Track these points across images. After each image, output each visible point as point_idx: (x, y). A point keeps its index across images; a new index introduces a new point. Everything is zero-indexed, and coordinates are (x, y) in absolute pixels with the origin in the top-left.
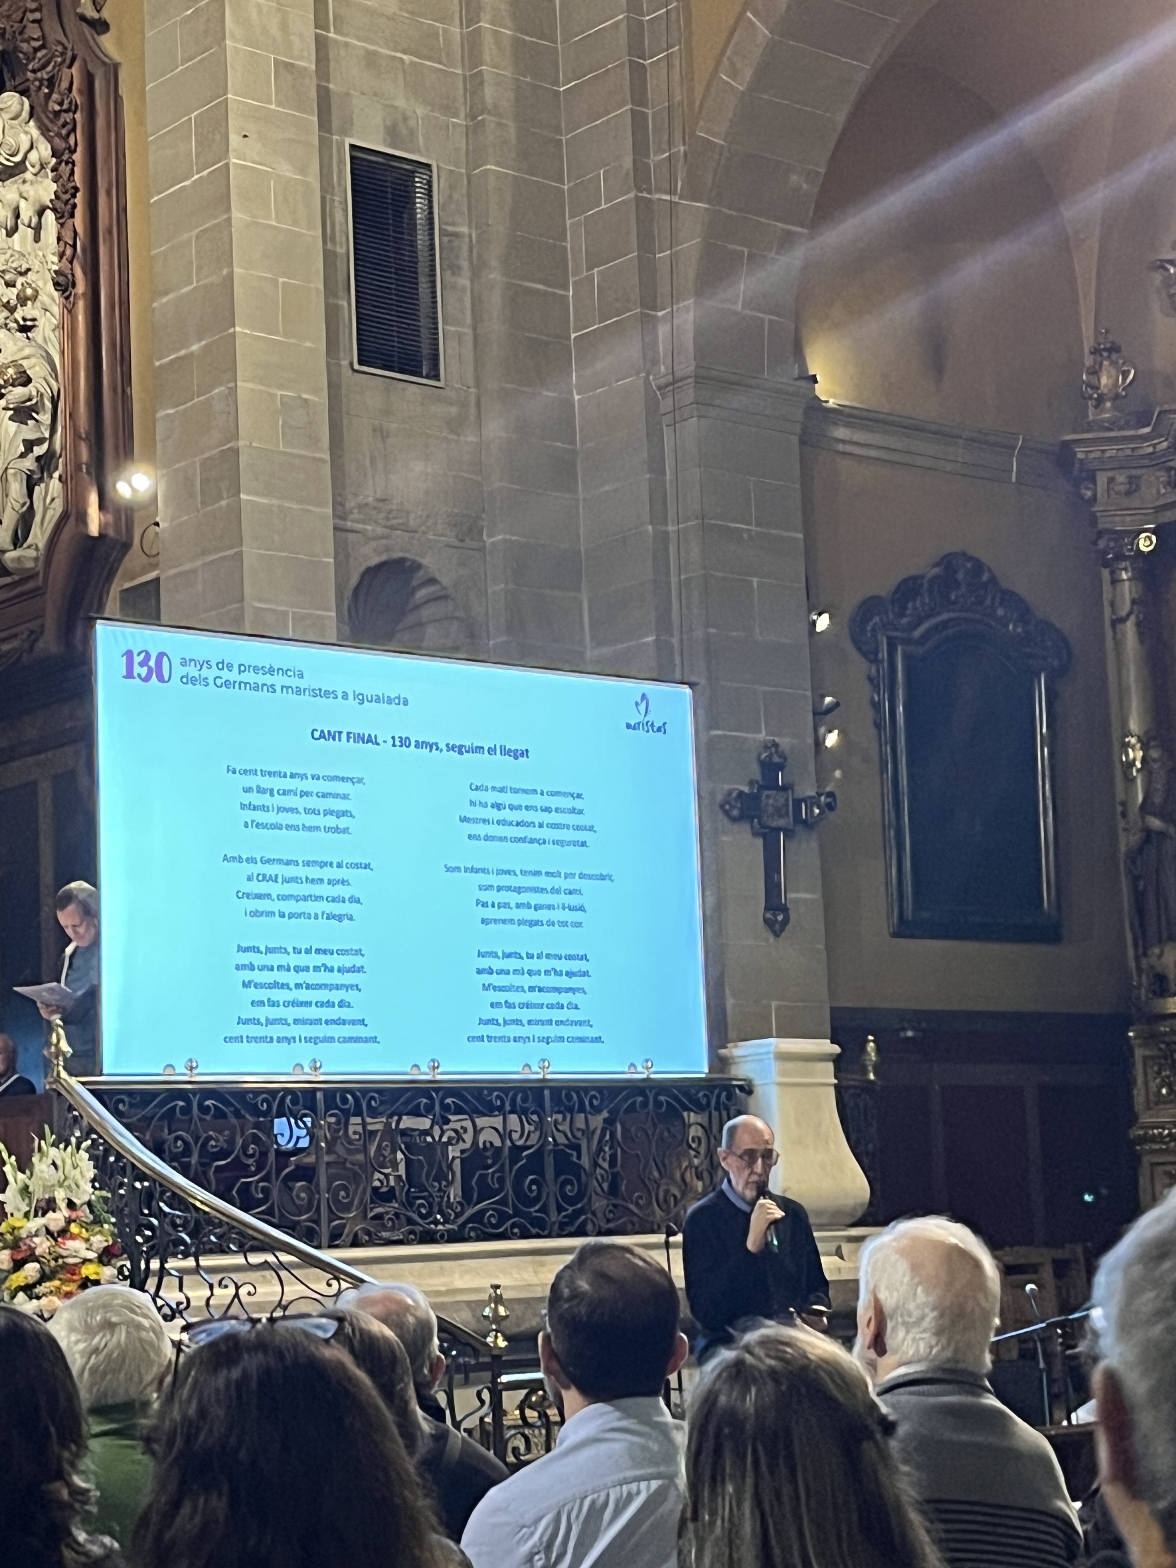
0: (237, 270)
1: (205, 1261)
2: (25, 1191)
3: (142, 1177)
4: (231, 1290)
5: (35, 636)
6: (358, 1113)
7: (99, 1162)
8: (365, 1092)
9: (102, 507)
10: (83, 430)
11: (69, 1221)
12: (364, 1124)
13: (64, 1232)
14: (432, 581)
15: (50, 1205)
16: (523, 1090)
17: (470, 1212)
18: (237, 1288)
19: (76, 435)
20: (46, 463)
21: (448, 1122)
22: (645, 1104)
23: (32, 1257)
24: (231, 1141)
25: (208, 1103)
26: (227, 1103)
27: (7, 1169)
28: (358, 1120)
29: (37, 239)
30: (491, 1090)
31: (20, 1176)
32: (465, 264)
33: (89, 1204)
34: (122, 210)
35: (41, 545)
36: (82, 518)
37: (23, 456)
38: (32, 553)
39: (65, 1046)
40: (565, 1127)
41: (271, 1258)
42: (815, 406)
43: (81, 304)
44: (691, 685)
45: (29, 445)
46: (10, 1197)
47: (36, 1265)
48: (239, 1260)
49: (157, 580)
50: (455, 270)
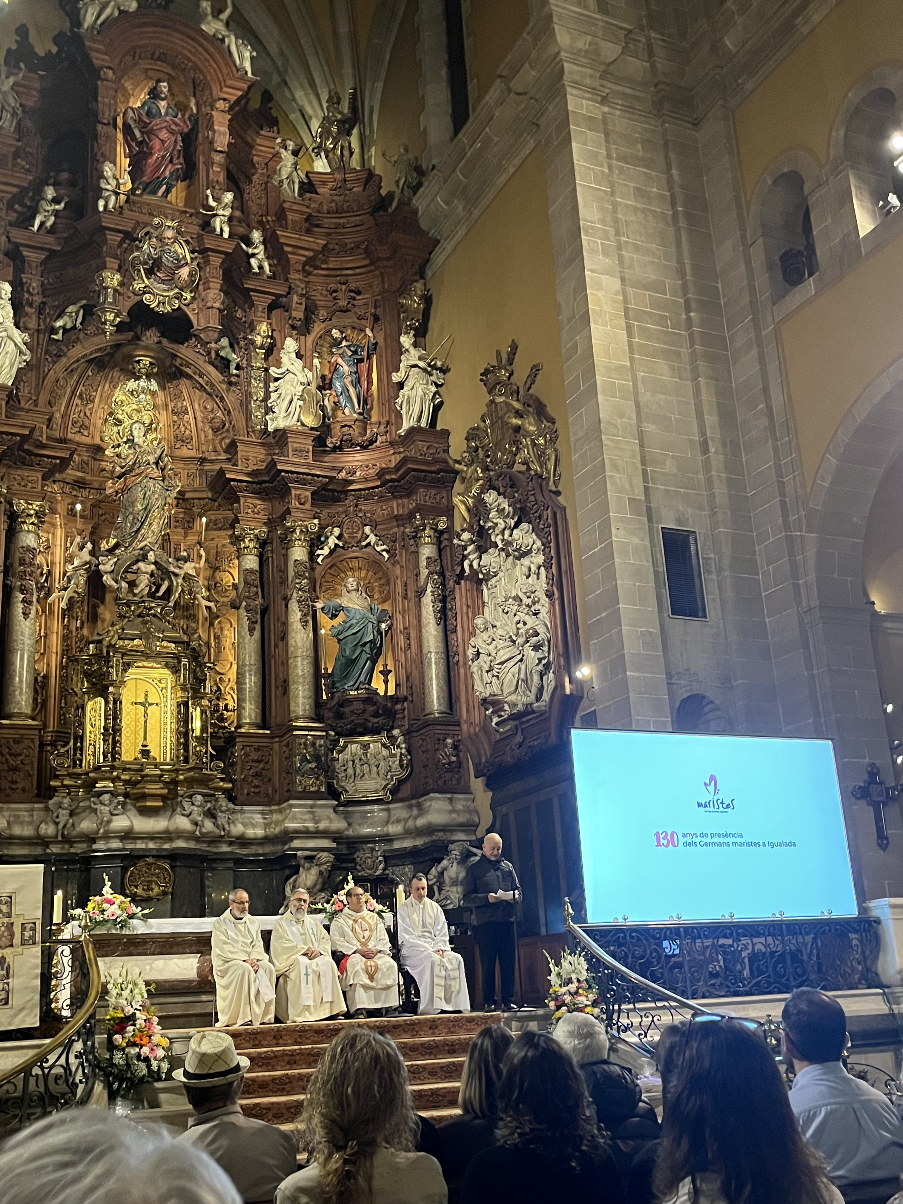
0: (618, 582)
1: (638, 1006)
2: (559, 974)
3: (607, 968)
4: (650, 1019)
5: (547, 737)
6: (699, 938)
7: (588, 961)
8: (702, 928)
9: (570, 682)
10: (561, 653)
11: (578, 988)
12: (702, 942)
13: (576, 993)
14: (711, 702)
15: (569, 981)
16: (773, 925)
17: (754, 982)
18: (653, 1017)
19: (559, 655)
20: (547, 666)
21: (740, 941)
22: (830, 931)
23: (564, 1004)
24: (645, 951)
25: (634, 934)
26: (642, 934)
27: (551, 965)
28: (700, 941)
29: (538, 578)
30: (759, 926)
31: (556, 968)
32: (713, 569)
33: (586, 980)
34: (571, 563)
35: (547, 700)
36: (563, 687)
37: (538, 664)
38: (544, 703)
39: (571, 911)
40: (794, 941)
41: (667, 1004)
42: (875, 613)
43: (557, 602)
44: (832, 740)
45: (540, 660)
46: (553, 978)
47: (566, 1008)
48: (652, 1005)
49: (595, 710)
50: (709, 572)
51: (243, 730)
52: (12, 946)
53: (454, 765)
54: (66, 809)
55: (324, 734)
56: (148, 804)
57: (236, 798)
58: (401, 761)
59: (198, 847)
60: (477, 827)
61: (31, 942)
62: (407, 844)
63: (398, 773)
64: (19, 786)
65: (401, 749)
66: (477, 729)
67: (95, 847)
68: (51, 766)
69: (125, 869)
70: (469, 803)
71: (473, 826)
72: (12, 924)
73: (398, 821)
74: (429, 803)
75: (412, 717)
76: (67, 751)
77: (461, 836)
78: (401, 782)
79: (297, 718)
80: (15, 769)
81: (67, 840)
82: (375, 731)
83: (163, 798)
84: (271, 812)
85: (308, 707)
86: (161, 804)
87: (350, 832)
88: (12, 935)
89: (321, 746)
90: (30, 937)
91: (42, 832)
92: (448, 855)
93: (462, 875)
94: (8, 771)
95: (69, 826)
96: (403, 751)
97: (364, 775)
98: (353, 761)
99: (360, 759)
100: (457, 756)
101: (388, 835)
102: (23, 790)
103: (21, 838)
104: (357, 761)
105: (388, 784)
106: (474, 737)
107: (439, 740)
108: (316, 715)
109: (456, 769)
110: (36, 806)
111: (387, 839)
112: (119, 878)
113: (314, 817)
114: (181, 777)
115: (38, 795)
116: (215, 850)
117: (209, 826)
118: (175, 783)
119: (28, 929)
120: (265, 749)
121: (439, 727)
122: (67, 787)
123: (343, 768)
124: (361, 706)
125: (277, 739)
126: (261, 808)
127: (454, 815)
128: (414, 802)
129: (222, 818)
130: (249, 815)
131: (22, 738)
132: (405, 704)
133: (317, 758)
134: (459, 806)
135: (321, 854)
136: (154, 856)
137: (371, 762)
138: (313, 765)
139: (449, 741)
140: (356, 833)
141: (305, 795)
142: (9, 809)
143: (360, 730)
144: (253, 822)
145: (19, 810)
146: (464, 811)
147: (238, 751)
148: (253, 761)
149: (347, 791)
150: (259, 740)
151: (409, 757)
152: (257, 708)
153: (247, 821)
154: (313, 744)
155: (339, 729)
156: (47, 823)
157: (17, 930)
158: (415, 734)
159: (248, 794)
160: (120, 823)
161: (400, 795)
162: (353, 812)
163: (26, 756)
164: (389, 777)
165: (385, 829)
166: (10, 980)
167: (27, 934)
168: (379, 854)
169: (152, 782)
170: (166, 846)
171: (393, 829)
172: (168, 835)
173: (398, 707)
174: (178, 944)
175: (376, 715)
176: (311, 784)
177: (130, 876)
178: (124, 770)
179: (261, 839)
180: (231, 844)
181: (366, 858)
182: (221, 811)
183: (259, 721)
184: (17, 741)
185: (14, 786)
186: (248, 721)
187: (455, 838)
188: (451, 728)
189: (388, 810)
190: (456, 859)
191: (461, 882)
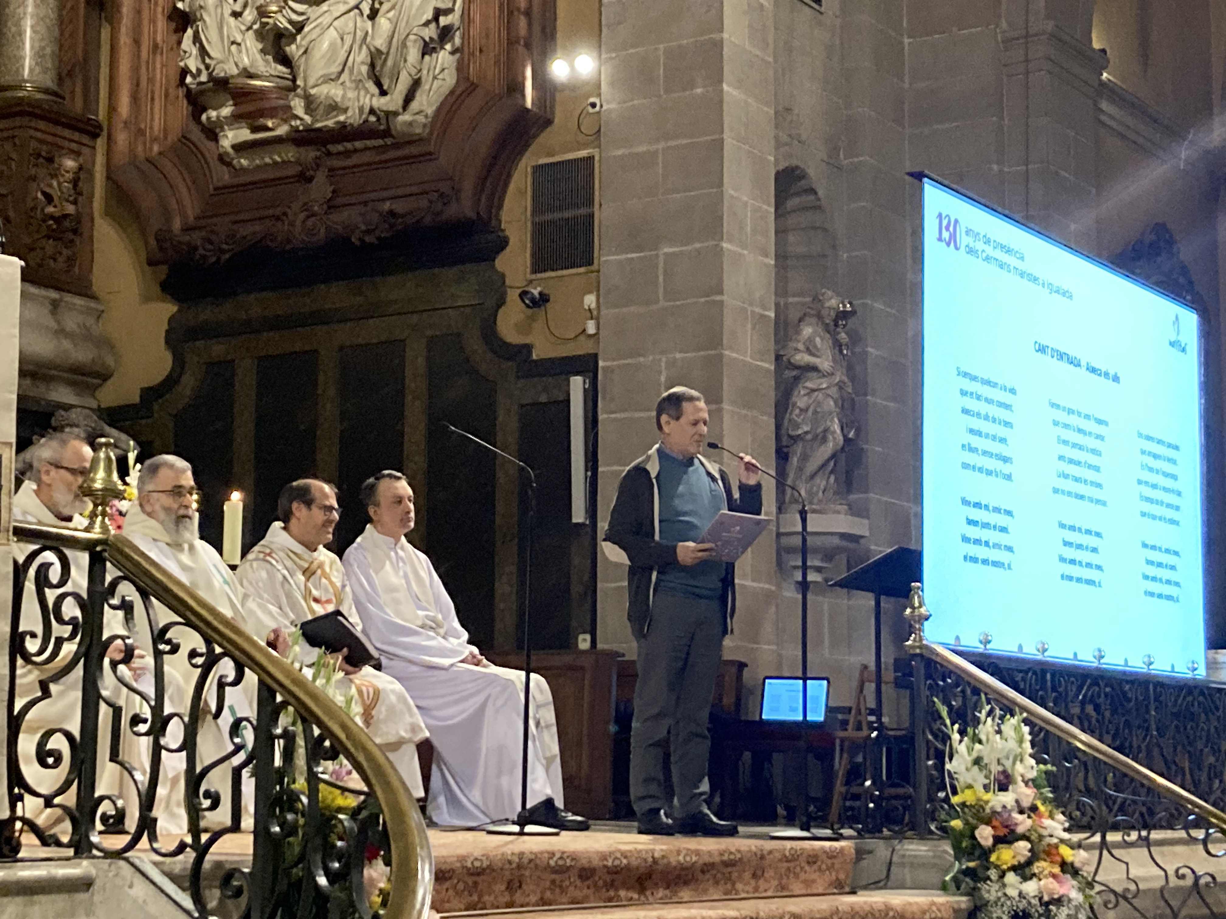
2: (979, 762)
5: (446, 198)
9: (533, 82)
13: (1035, 810)
15: (1008, 779)
19: (515, 10)
20: (445, 33)
27: (955, 737)
35: (428, 111)
36: (519, 89)
37: (427, 24)
38: (421, 119)
44: (1201, 313)
45: (436, 14)
46: (961, 768)
47: (1024, 843)
53: (65, 225)
60: (107, 378)
66: (156, 148)
70: (90, 321)
77: (66, 395)
100: (75, 203)
106: (146, 167)
107: (39, 155)
121: (42, 125)
134: (71, 322)
139: (68, 163)
146: (83, 338)
188: (67, 133)
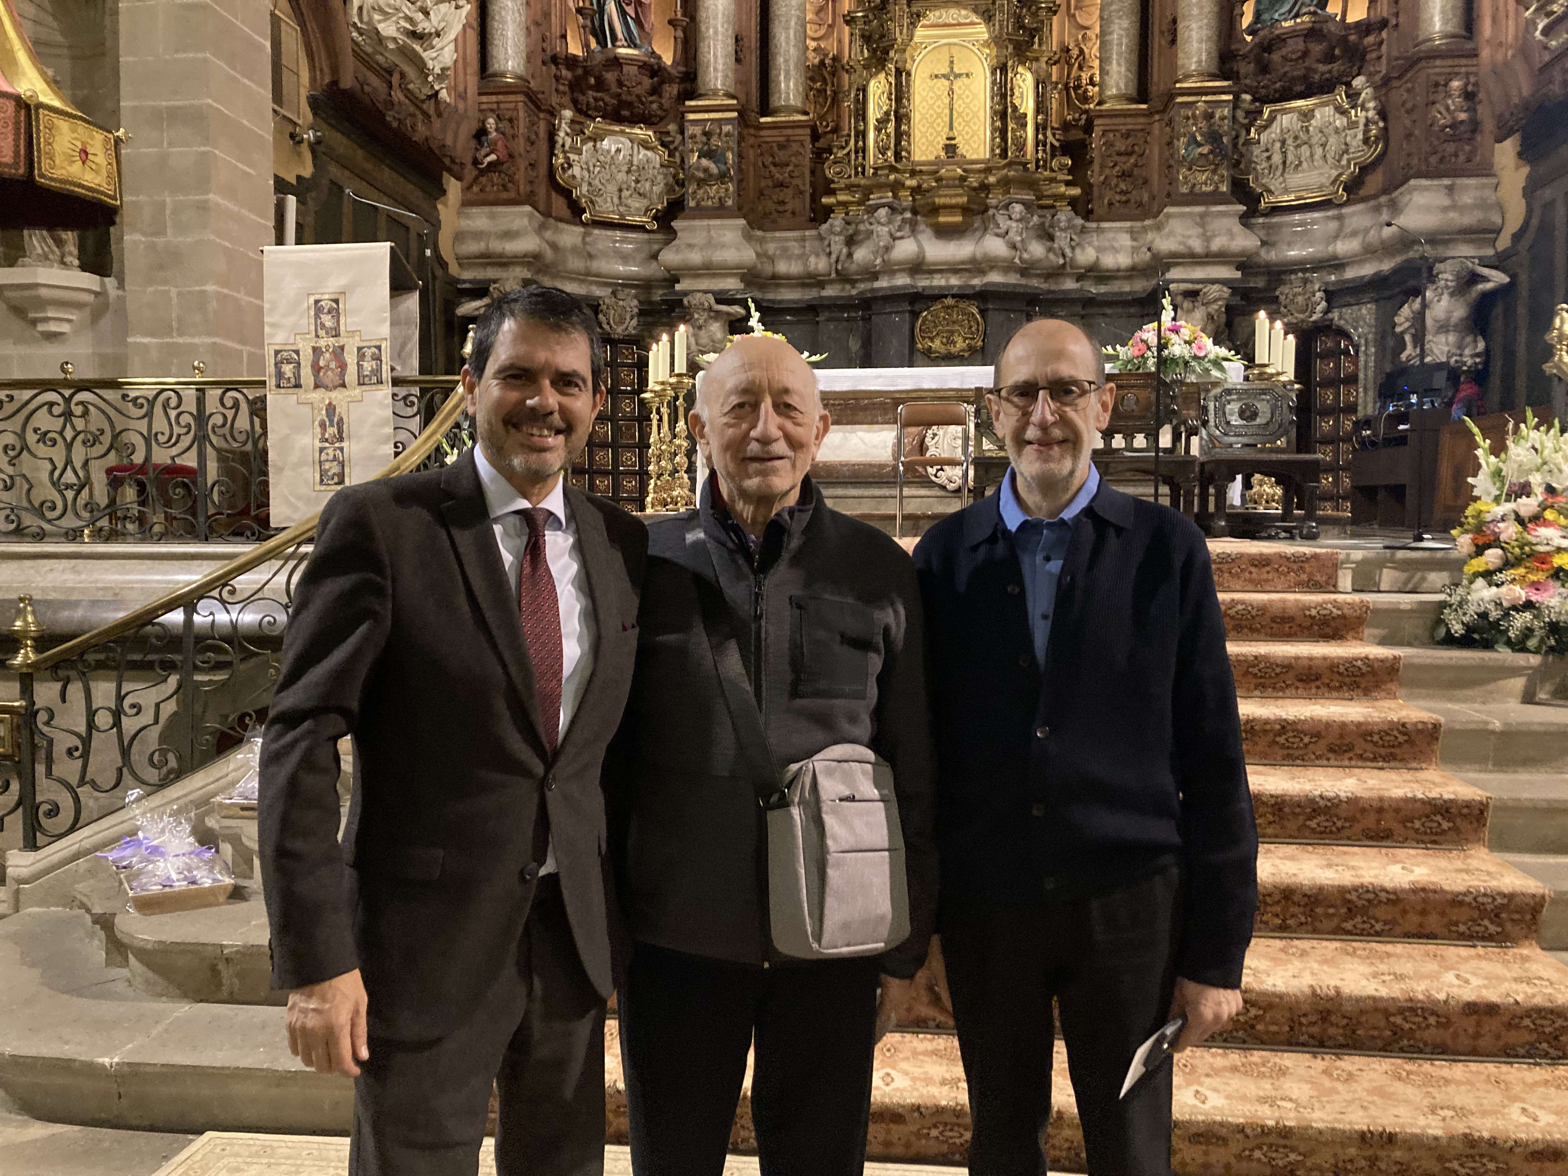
2: (1498, 474)
11: (1543, 507)
13: (1537, 519)
27: (1479, 452)
31: (1492, 459)
46: (1480, 481)
47: (1499, 552)
51: (1105, 107)
52: (343, 385)
53: (1462, 128)
54: (840, 234)
55: (1230, 97)
56: (941, 219)
57: (1091, 212)
58: (1366, 131)
59: (1023, 281)
60: (1498, 231)
61: (374, 379)
62: (1367, 270)
63: (1359, 152)
64: (787, 207)
65: (1367, 110)
66: (1510, 52)
67: (877, 285)
68: (826, 178)
69: (915, 315)
70: (1487, 193)
71: (1491, 231)
72: (342, 348)
73: (1354, 234)
74: (1408, 197)
75: (1395, 53)
76: (848, 154)
77: (1465, 250)
78: (1365, 169)
79: (1187, 77)
80: (781, 185)
81: (844, 278)
82: (1325, 88)
83: (965, 210)
84: (1145, 229)
85: (1204, 57)
86: (959, 219)
87: (1271, 256)
88: (343, 366)
89: (1222, 119)
90: (372, 371)
91: (812, 268)
92: (1434, 282)
93: (1460, 312)
94: (775, 186)
95: (842, 257)
96: (1371, 114)
97: (1300, 163)
98: (1283, 142)
99: (1296, 138)
100: (1472, 110)
101: (1335, 257)
102: (793, 213)
103: (788, 277)
104: (1290, 141)
105: (1340, 175)
106: (1502, 70)
107: (1437, 84)
108: (1220, 70)
109: (1468, 135)
110: (807, 233)
111: (1336, 264)
112: (907, 327)
113: (1205, 231)
114: (992, 179)
115: (812, 220)
116: (1053, 287)
117: (1037, 250)
118: (985, 187)
119: (368, 358)
120: (1140, 134)
121: (1438, 62)
122: (845, 204)
123: (1266, 154)
124: (1301, 46)
125: (1157, 117)
126: (1128, 224)
127: (1452, 215)
128: (1383, 199)
129: (1062, 239)
130: (1111, 235)
131: (788, 141)
132: (1384, 34)
133: (1214, 137)
134: (1467, 199)
135: (1209, 286)
136: (954, 296)
137: (1316, 139)
138: (1205, 150)
139: (1456, 84)
140: (1281, 256)
141: (1194, 198)
142: (774, 239)
143: (1299, 88)
144: (1116, 245)
145: (787, 239)
146: (1475, 206)
147: (1096, 141)
148: (1119, 154)
149: (1270, 192)
150: (1129, 120)
151: (1381, 124)
152: (1128, 70)
153: (1107, 244)
154: (1208, 116)
155: (1263, 92)
156: (817, 255)
157: (351, 359)
158: (1395, 83)
159: (1111, 204)
160: (905, 249)
161: (1362, 193)
162: (1279, 226)
163: (796, 166)
164: (1344, 162)
165: (1330, 249)
166: (345, 444)
167: (368, 366)
168: (1317, 287)
169: (947, 186)
170: (976, 282)
171: (1343, 247)
172: (976, 266)
173: (1370, 39)
174: (865, 408)
175: (1329, 58)
176: (1204, 181)
177: (923, 322)
178: (913, 173)
179: (1127, 270)
180: (1079, 278)
181: (1295, 295)
182: (1061, 230)
183: (1132, 91)
184: (782, 147)
185: (781, 209)
186: (1114, 91)
187: (1450, 253)
188: (1464, 61)
189: (1340, 218)
190: (1447, 287)
191: (1456, 325)
